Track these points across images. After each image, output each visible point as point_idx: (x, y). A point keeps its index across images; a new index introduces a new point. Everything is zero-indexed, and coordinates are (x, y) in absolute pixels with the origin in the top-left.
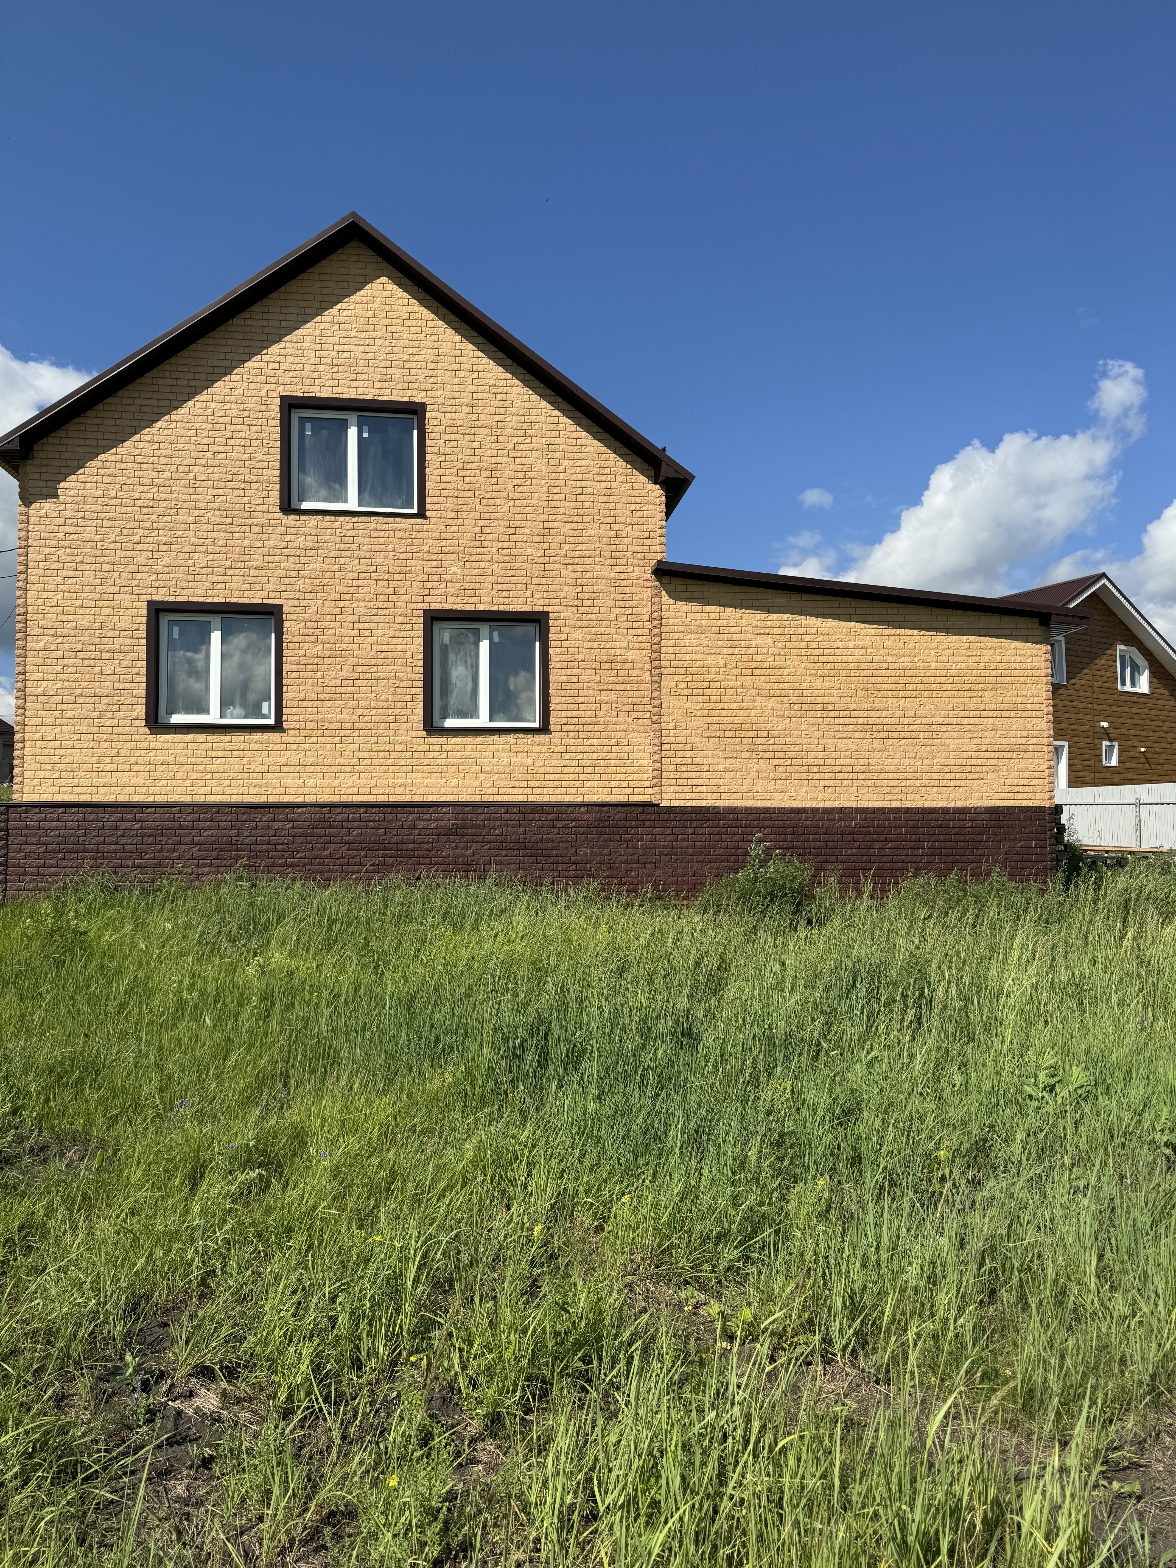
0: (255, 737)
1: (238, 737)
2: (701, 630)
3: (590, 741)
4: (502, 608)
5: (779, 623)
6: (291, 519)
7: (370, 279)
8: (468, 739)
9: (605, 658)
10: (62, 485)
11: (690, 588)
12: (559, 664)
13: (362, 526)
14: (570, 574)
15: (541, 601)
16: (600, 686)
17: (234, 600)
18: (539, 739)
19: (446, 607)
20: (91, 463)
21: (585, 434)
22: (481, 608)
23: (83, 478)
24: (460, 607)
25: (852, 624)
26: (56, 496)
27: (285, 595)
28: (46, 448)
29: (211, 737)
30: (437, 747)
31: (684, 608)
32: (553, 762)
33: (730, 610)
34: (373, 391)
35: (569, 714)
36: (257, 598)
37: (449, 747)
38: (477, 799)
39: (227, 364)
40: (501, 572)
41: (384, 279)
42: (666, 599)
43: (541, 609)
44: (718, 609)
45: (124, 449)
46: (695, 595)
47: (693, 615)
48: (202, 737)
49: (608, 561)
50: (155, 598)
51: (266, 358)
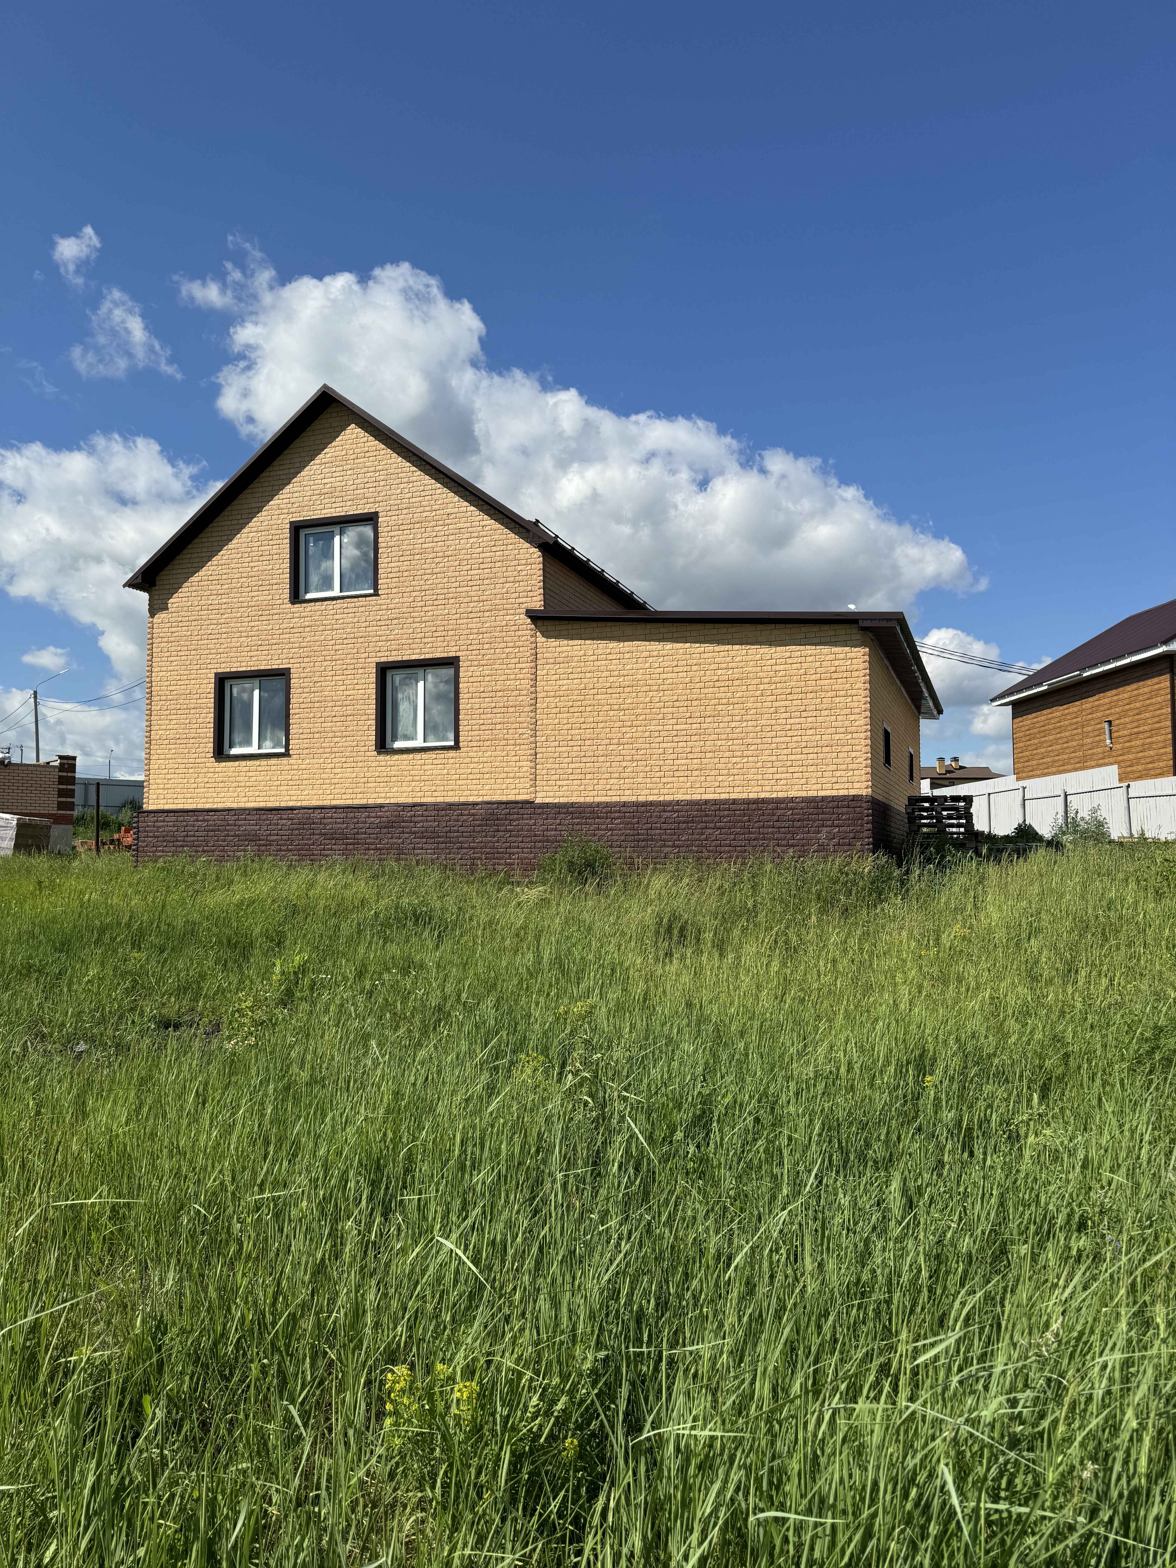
0: (273, 761)
1: (264, 762)
2: (569, 659)
3: (489, 753)
4: (428, 656)
5: (627, 649)
6: (297, 607)
7: (344, 428)
8: (405, 756)
9: (499, 688)
10: (171, 601)
11: (558, 628)
12: (466, 696)
13: (338, 606)
14: (474, 626)
15: (454, 649)
16: (495, 710)
17: (262, 668)
18: (452, 753)
19: (391, 659)
20: (186, 584)
21: (486, 517)
22: (414, 657)
23: (181, 595)
24: (399, 658)
25: (688, 645)
26: (167, 609)
27: (292, 661)
28: (163, 578)
29: (249, 763)
30: (383, 763)
31: (554, 644)
32: (462, 771)
33: (588, 642)
34: (345, 509)
35: (474, 733)
36: (275, 665)
37: (392, 763)
38: (410, 800)
39: (259, 505)
40: (427, 629)
41: (353, 426)
42: (540, 639)
43: (454, 654)
44: (579, 642)
45: (202, 573)
46: (562, 633)
47: (560, 649)
48: (243, 763)
49: (501, 613)
50: (219, 671)
51: (281, 496)
